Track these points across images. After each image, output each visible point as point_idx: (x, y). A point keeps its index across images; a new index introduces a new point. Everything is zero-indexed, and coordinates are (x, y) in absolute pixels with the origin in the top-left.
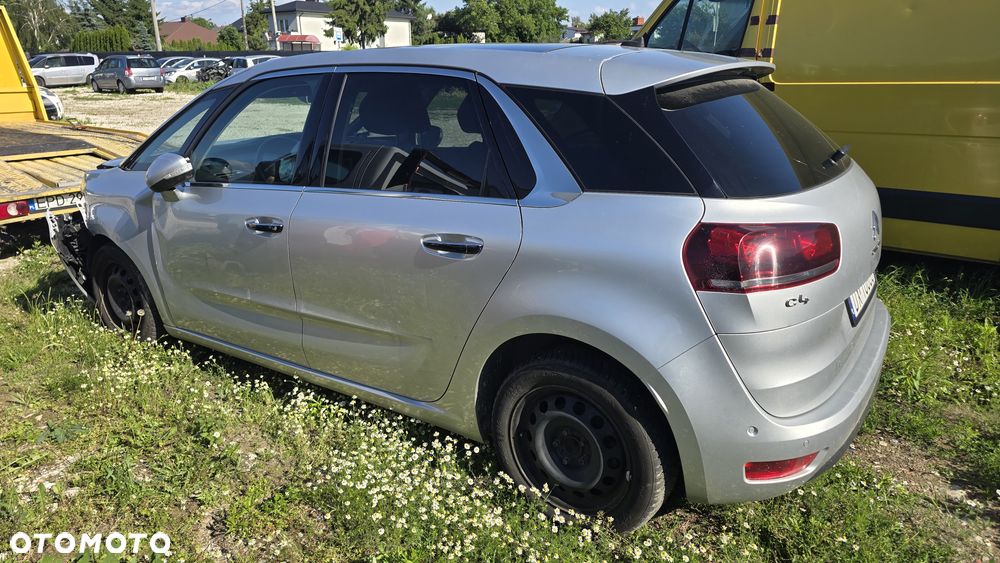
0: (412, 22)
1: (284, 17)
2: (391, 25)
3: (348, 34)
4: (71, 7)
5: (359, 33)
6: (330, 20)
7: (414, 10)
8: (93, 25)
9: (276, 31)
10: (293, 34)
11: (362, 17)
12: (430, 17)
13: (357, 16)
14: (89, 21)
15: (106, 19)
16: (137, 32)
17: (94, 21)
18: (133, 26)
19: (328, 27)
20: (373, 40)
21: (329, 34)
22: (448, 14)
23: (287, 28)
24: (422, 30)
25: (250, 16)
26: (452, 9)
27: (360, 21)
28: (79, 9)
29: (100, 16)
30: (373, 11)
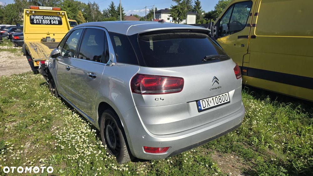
0: (196, 15)
1: (158, 14)
2: (189, 16)
3: (174, 19)
4: (103, 12)
5: (178, 19)
6: (170, 15)
7: (198, 12)
8: (108, 17)
9: (155, 18)
10: (160, 19)
11: (179, 14)
12: (203, 13)
13: (178, 14)
14: (107, 16)
15: (112, 15)
16: (118, 18)
17: (109, 16)
18: (118, 17)
19: (169, 17)
20: (182, 21)
21: (168, 19)
22: (209, 13)
23: (158, 17)
24: (199, 18)
25: (149, 14)
26: (210, 11)
27: (178, 15)
28: (105, 12)
29: (110, 14)
30: (183, 12)
